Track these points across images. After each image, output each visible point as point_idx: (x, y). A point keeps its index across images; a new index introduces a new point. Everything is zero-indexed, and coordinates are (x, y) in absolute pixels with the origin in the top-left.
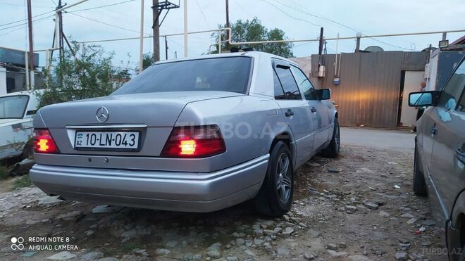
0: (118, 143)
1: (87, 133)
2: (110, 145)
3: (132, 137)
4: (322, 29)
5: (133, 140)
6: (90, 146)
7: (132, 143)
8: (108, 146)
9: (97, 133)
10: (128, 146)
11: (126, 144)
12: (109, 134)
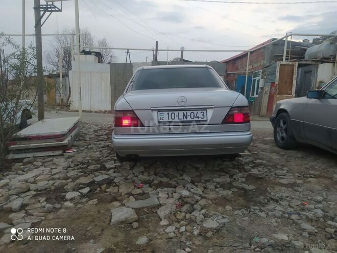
0: (192, 117)
1: (167, 112)
2: (187, 119)
3: (202, 114)
4: (157, 42)
5: (203, 115)
6: (170, 120)
7: (203, 117)
8: (185, 119)
9: (175, 112)
10: (200, 119)
11: (198, 117)
12: (185, 112)
